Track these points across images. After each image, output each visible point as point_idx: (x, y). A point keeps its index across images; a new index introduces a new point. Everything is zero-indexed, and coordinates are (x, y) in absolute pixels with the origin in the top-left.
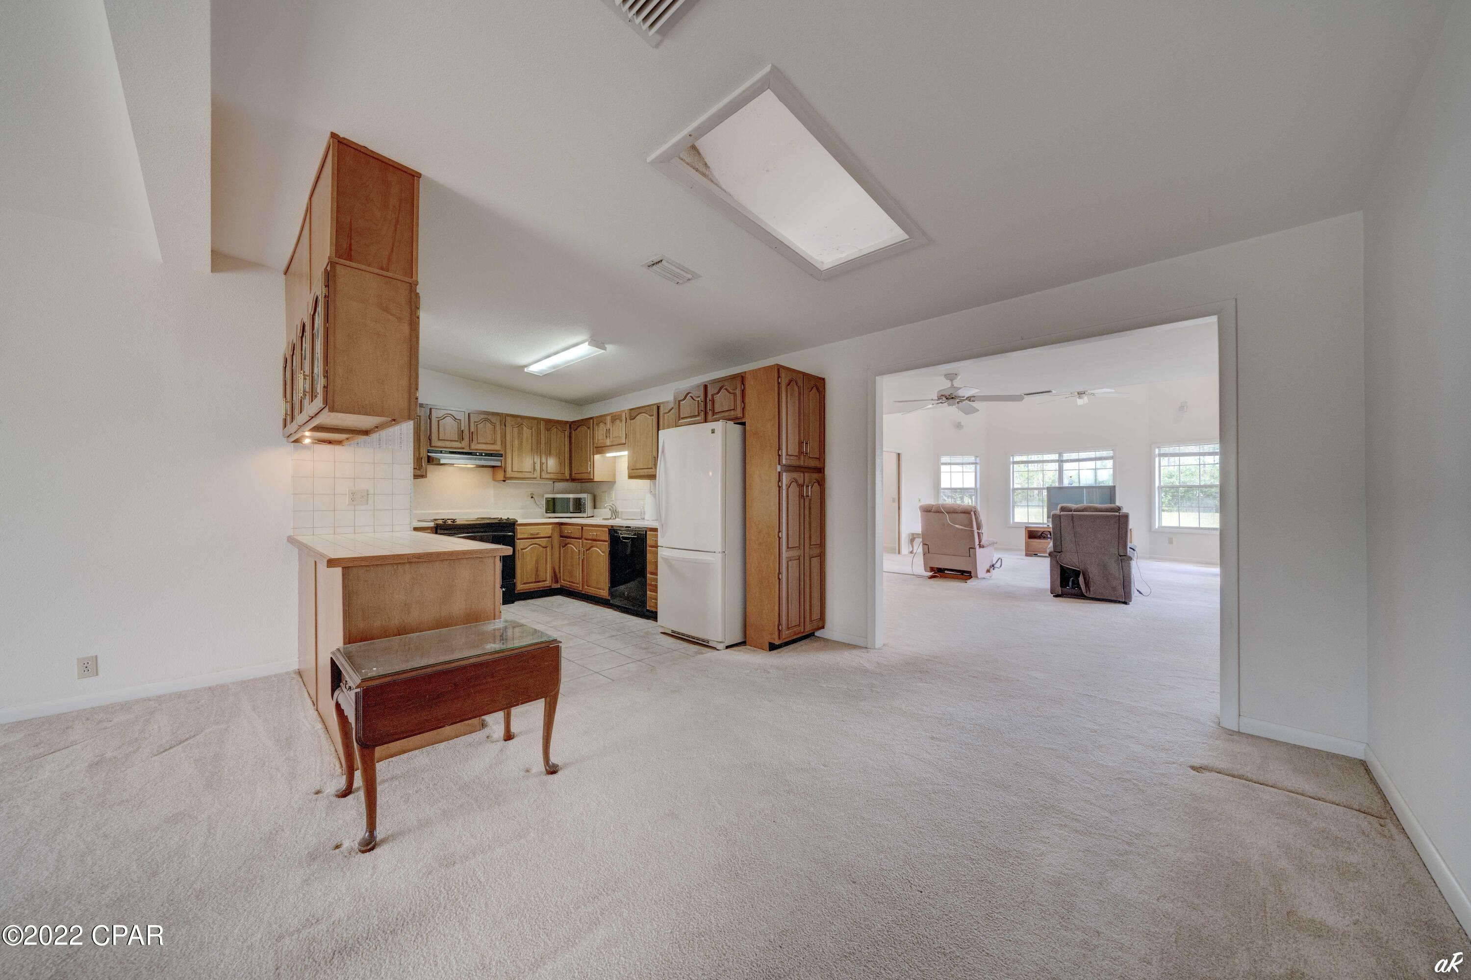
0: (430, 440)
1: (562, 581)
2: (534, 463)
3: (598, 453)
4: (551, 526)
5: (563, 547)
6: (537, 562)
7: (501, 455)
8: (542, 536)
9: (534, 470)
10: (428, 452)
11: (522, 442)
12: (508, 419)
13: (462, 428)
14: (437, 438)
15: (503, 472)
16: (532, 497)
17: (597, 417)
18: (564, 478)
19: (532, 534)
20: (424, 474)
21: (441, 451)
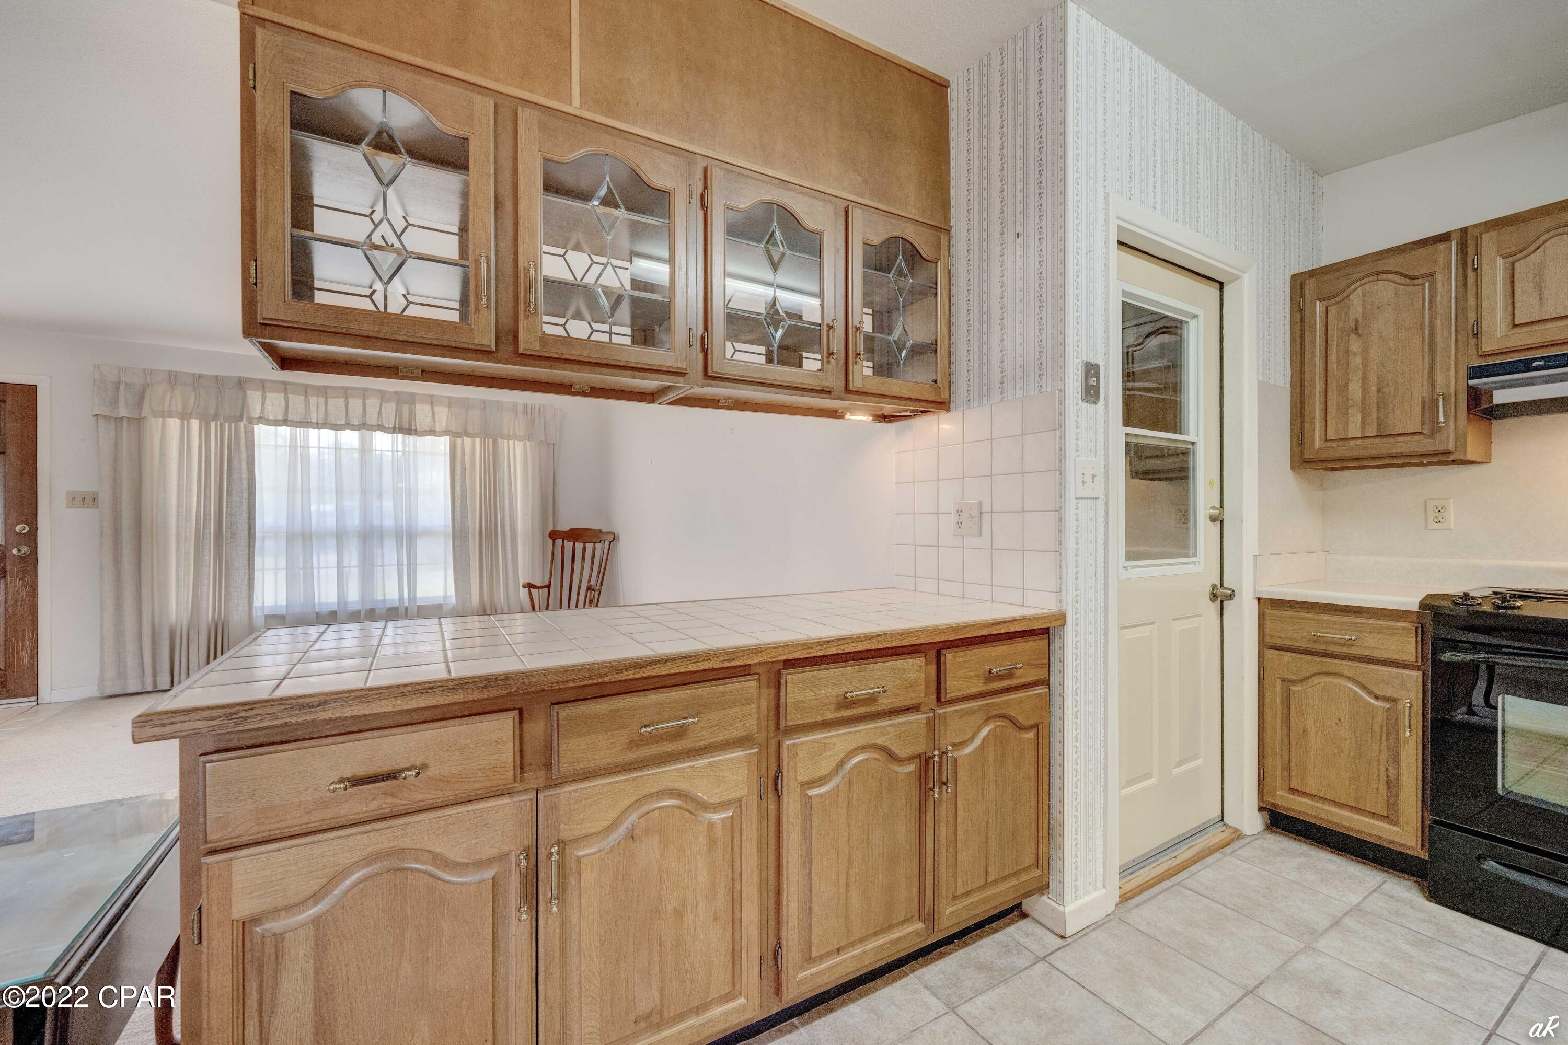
0: (1474, 337)
10: (1471, 377)
14: (1508, 317)
20: (1451, 447)
21: (1528, 362)
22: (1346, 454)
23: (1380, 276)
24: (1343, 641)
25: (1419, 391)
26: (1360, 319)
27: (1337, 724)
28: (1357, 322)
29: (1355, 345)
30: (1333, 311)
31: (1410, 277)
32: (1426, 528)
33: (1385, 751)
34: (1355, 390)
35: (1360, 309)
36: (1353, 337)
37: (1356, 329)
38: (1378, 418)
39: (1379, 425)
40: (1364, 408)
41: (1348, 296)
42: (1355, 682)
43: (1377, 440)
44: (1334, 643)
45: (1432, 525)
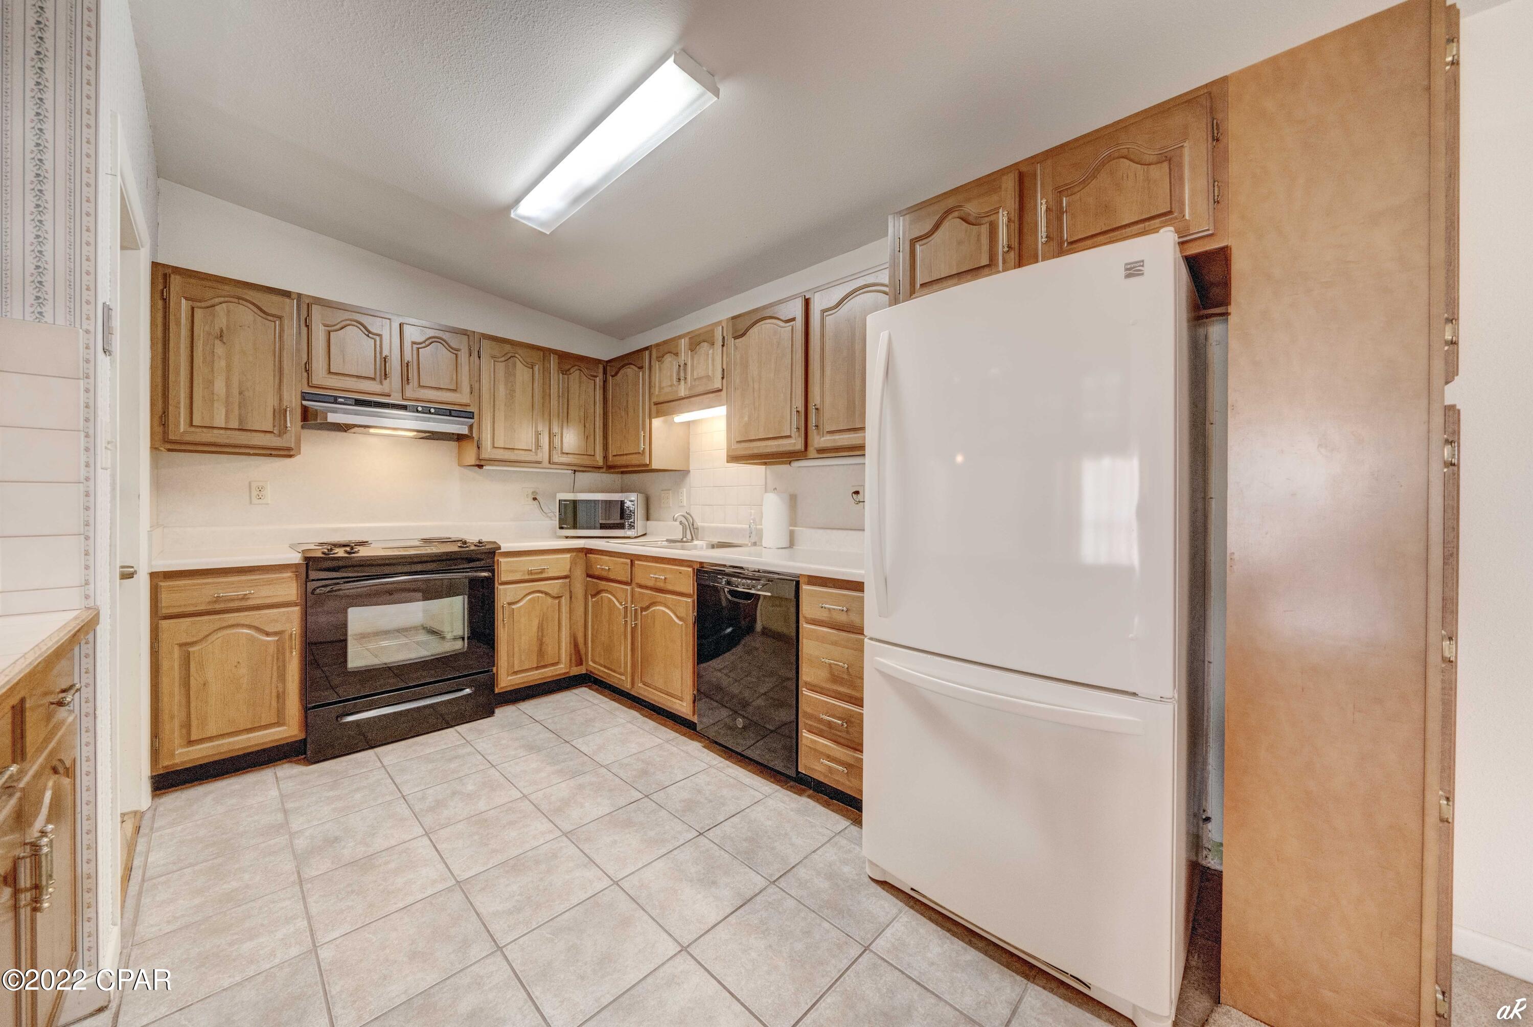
0: (307, 371)
1: (591, 663)
2: (538, 434)
3: (659, 414)
4: (568, 556)
5: (593, 596)
6: (541, 628)
7: (470, 415)
8: (551, 575)
9: (538, 446)
10: (304, 399)
11: (514, 391)
12: (485, 343)
13: (386, 352)
14: (326, 367)
15: (475, 448)
16: (535, 499)
17: (658, 345)
18: (595, 464)
19: (530, 573)
20: (293, 446)
21: (336, 398)
22: (213, 440)
23: (241, 301)
24: (240, 597)
25: (271, 402)
26: (224, 329)
27: (236, 666)
28: (222, 331)
29: (220, 350)
30: (199, 314)
31: (264, 312)
32: (251, 503)
33: (275, 674)
34: (220, 386)
35: (224, 321)
36: (217, 342)
37: (221, 336)
38: (240, 415)
39: (241, 421)
40: (228, 404)
41: (213, 306)
42: (249, 627)
43: (237, 433)
44: (233, 600)
45: (255, 500)
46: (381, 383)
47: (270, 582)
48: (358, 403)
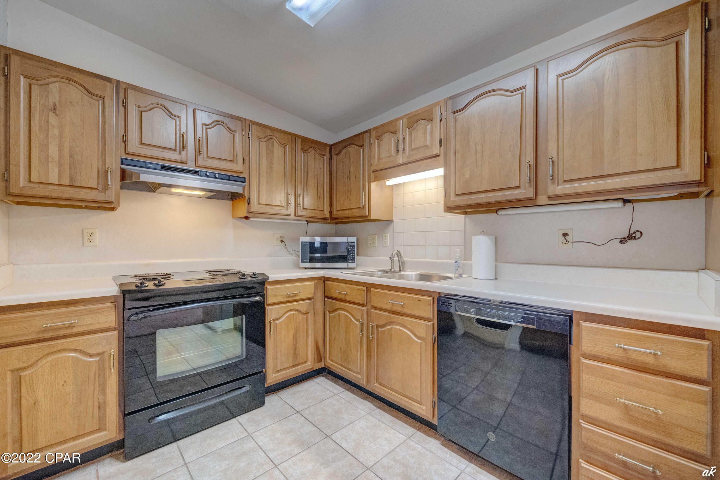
0: (124, 141)
1: (328, 361)
2: (288, 195)
3: (376, 179)
4: (313, 283)
5: (331, 312)
6: (295, 337)
7: (243, 180)
8: (302, 297)
9: (288, 204)
10: (122, 163)
11: (273, 163)
12: (253, 127)
13: (183, 130)
14: (139, 139)
15: (247, 204)
16: (282, 241)
17: (376, 128)
18: (324, 216)
19: (288, 296)
20: (113, 200)
21: (146, 163)
22: (47, 194)
23: (71, 82)
24: (67, 326)
25: (96, 164)
26: (57, 104)
27: (63, 385)
28: (55, 105)
29: (53, 120)
30: (35, 90)
31: (90, 93)
32: (83, 245)
33: (97, 388)
34: (53, 150)
35: (57, 97)
36: (51, 114)
37: (54, 109)
38: (70, 174)
39: (71, 179)
40: (60, 165)
41: (48, 84)
42: (75, 350)
43: (69, 189)
44: (60, 329)
45: (86, 243)
46: (180, 153)
47: (92, 312)
48: (164, 168)
